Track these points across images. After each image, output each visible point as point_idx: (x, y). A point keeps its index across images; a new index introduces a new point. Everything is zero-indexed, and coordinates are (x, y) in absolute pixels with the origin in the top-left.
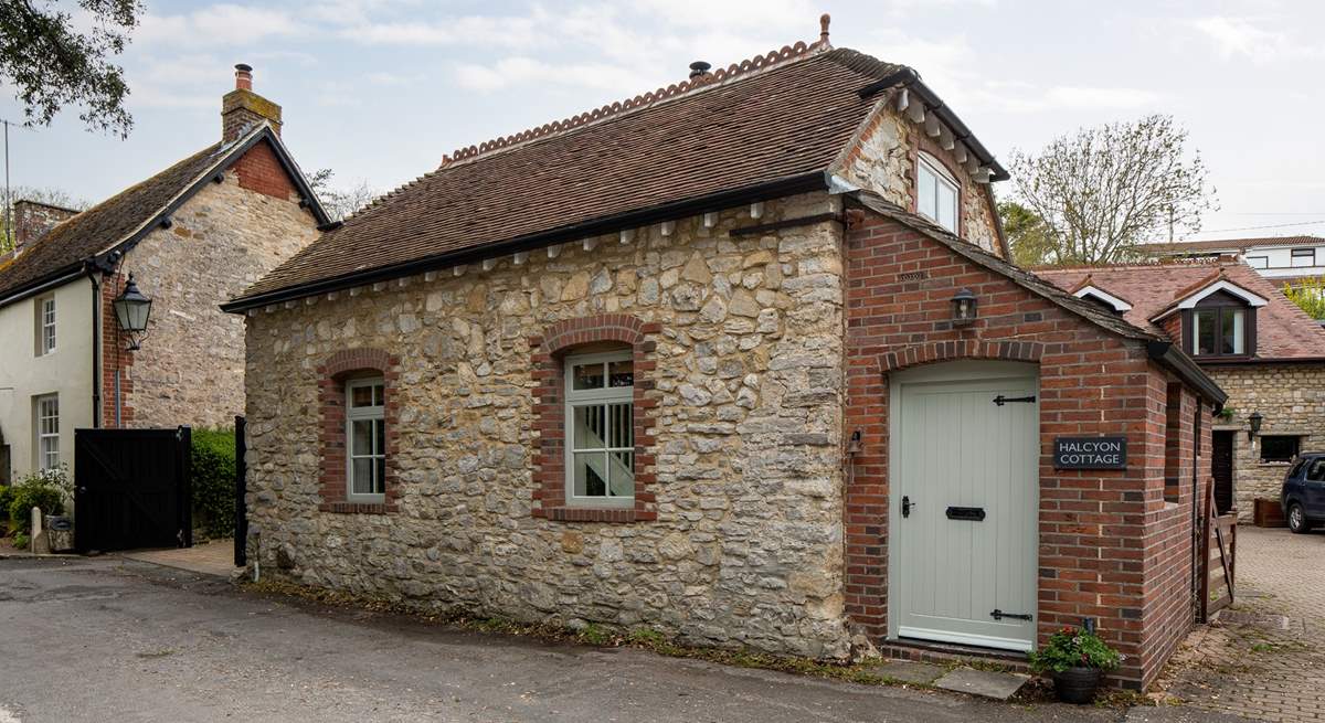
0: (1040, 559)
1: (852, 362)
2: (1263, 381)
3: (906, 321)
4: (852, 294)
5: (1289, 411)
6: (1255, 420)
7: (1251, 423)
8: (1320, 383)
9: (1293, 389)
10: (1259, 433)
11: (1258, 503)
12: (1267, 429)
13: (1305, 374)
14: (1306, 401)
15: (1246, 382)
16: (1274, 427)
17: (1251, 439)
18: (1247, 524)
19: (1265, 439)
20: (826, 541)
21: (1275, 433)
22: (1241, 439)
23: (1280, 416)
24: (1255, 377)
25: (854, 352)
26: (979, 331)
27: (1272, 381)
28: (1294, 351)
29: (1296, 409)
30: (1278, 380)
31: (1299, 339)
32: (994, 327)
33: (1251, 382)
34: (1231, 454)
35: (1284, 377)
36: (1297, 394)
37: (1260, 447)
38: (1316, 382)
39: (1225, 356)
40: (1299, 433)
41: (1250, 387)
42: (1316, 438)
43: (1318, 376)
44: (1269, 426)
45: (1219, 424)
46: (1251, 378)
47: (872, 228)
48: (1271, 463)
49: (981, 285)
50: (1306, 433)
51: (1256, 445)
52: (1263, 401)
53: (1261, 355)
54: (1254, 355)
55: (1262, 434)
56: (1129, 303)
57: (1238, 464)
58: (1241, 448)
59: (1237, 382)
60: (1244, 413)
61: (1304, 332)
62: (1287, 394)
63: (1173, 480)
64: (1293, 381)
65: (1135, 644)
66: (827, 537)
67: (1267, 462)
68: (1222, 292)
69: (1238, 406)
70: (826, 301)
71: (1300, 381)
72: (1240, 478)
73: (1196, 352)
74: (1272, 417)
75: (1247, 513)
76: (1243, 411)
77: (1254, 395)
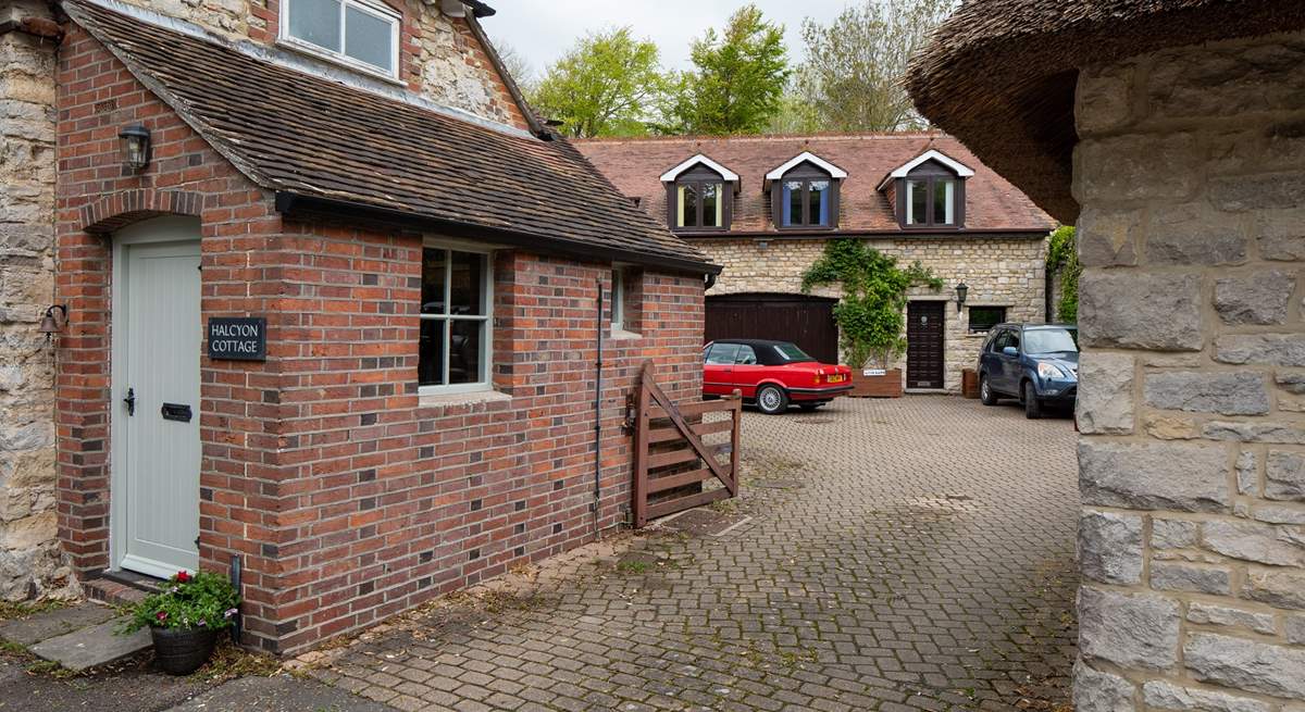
0: (202, 475)
1: (62, 217)
2: (971, 252)
3: (101, 164)
4: (63, 129)
5: (995, 282)
6: (962, 289)
7: (959, 294)
8: (1023, 254)
9: (999, 260)
10: (968, 304)
11: (965, 373)
12: (973, 300)
13: (1009, 245)
14: (1011, 272)
15: (956, 252)
16: (981, 297)
17: (959, 310)
18: (956, 395)
19: (973, 309)
20: (11, 447)
21: (982, 304)
22: (950, 308)
23: (987, 286)
24: (963, 247)
25: (63, 204)
26: (154, 176)
27: (979, 252)
28: (1000, 222)
29: (1001, 280)
30: (984, 250)
31: (1008, 210)
32: (166, 173)
33: (959, 252)
34: (943, 324)
35: (990, 248)
36: (1003, 265)
37: (968, 318)
38: (1020, 253)
39: (937, 227)
40: (1003, 304)
41: (959, 257)
42: (1019, 309)
43: (1022, 247)
44: (976, 296)
45: (930, 294)
46: (961, 249)
47: (76, 44)
48: (979, 334)
49: (156, 117)
50: (1010, 304)
51: (964, 316)
52: (972, 271)
53: (968, 226)
54: (963, 226)
55: (969, 304)
56: (844, 170)
57: (948, 334)
58: (950, 319)
59: (946, 252)
60: (953, 283)
61: (1014, 203)
62: (993, 265)
63: (508, 367)
64: (998, 252)
65: (272, 591)
66: (9, 442)
67: (975, 332)
68: (932, 160)
69: (948, 276)
70: (8, 136)
71: (1005, 252)
72: (950, 349)
73: (910, 221)
74: (980, 287)
75: (955, 384)
76: (953, 281)
77: (962, 265)
